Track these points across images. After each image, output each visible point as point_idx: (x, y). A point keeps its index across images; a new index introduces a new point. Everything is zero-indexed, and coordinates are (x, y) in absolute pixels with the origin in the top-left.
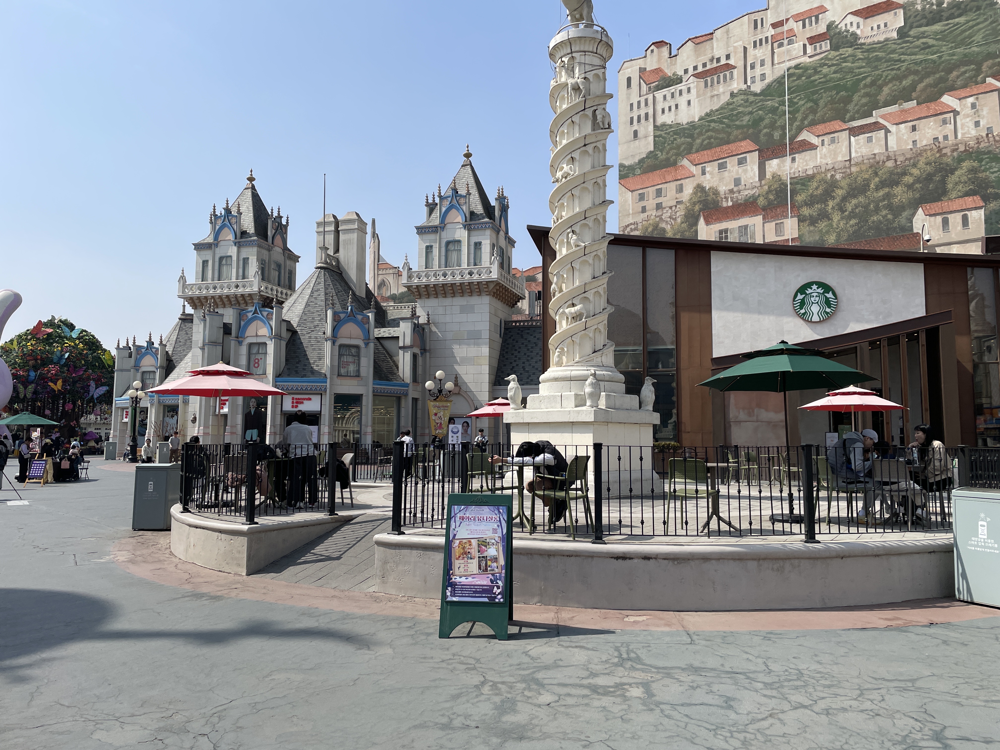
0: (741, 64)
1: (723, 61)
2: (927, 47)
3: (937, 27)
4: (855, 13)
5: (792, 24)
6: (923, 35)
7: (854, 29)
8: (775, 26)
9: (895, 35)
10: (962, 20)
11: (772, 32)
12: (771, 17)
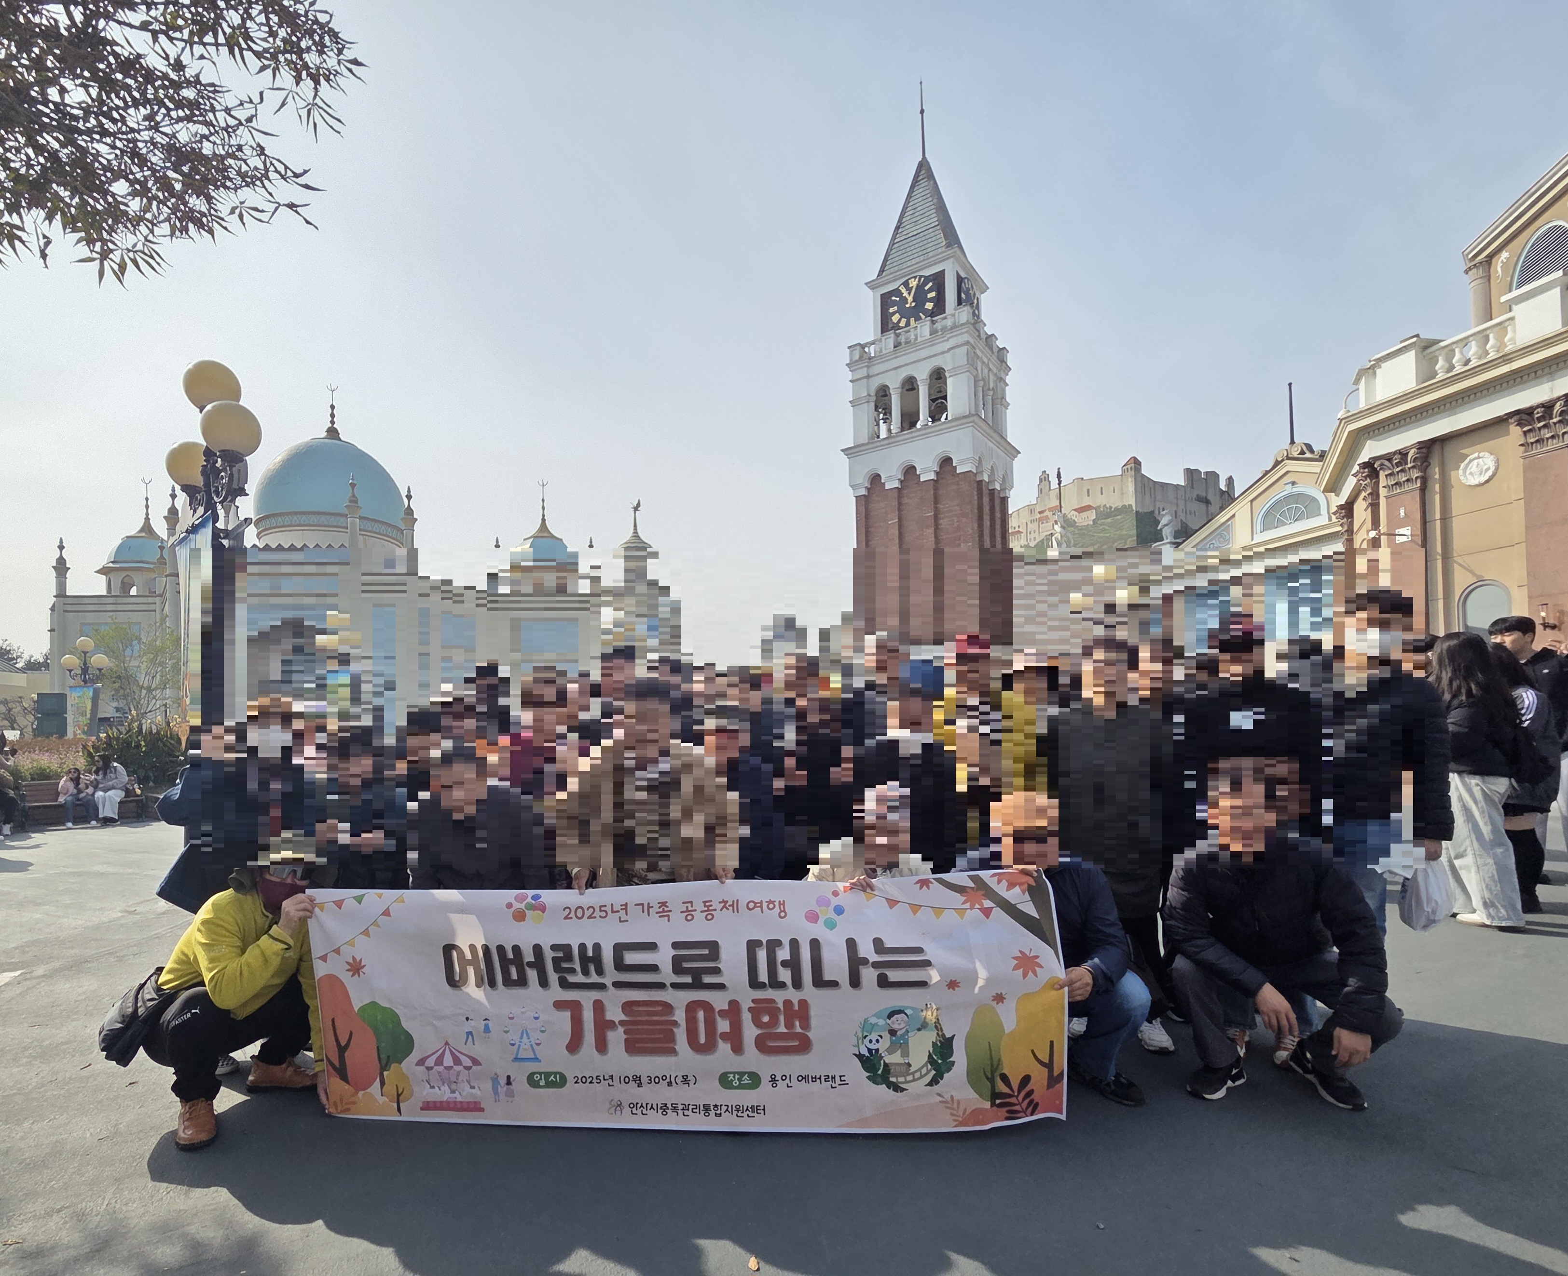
0: (1025, 532)
1: (1017, 529)
2: (1104, 530)
3: (1109, 520)
4: (1075, 510)
5: (1047, 513)
6: (1102, 524)
7: (1074, 518)
8: (1040, 513)
9: (1091, 523)
10: (1119, 517)
11: (1038, 516)
12: (1038, 509)
